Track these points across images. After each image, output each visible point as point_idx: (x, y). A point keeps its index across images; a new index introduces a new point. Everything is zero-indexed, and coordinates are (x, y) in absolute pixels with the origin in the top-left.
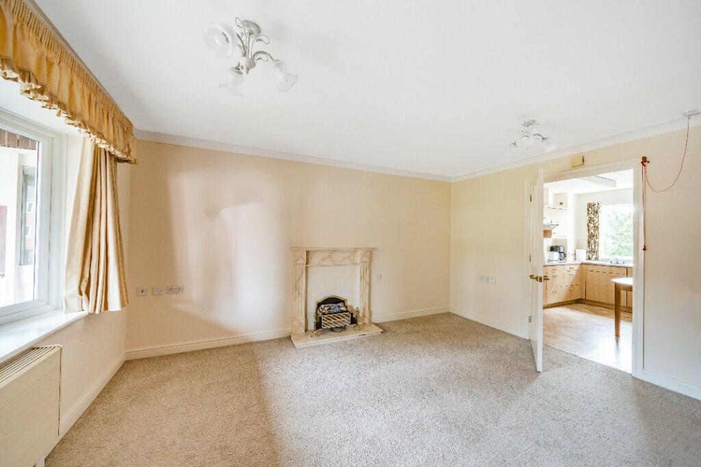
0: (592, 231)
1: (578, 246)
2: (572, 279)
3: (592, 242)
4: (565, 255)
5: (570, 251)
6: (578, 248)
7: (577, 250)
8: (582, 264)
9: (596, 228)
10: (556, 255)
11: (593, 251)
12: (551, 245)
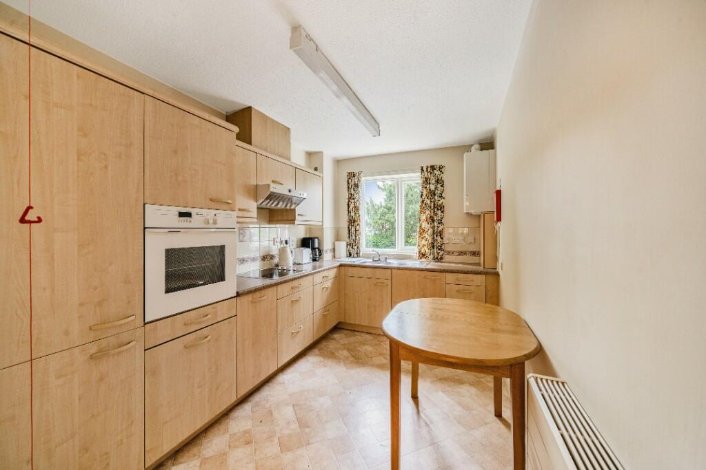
0: (353, 214)
1: (338, 238)
2: (326, 293)
3: (353, 229)
4: (320, 252)
5: (327, 245)
6: (338, 240)
7: (336, 242)
8: (341, 266)
9: (357, 209)
10: (307, 253)
11: (353, 244)
12: (303, 235)
